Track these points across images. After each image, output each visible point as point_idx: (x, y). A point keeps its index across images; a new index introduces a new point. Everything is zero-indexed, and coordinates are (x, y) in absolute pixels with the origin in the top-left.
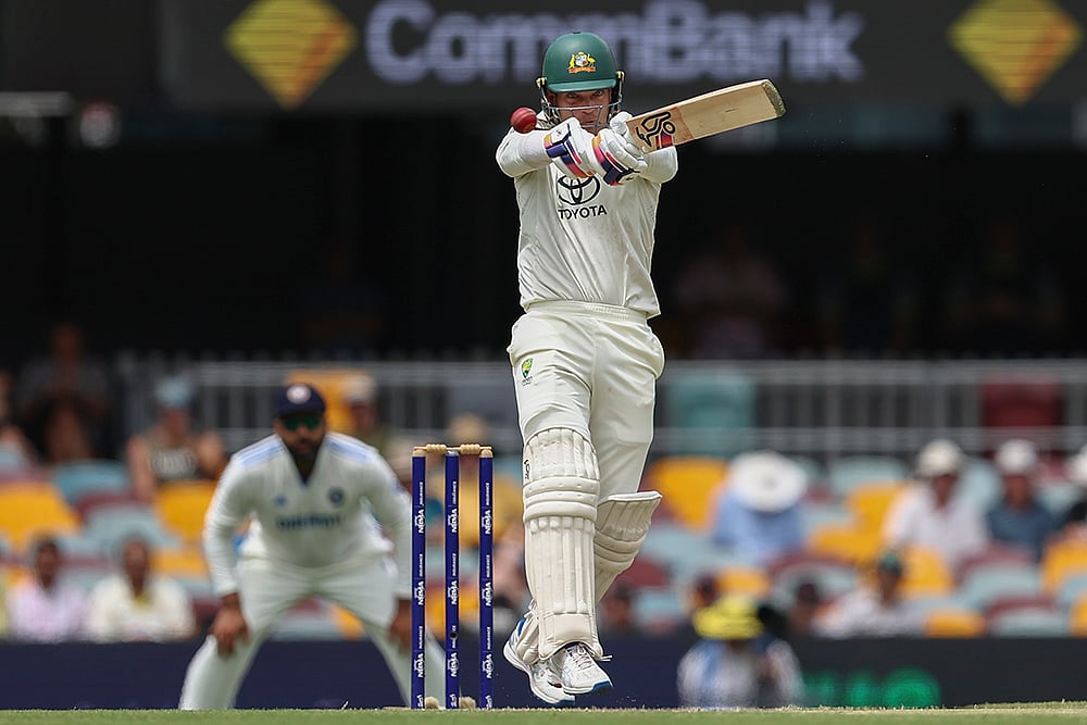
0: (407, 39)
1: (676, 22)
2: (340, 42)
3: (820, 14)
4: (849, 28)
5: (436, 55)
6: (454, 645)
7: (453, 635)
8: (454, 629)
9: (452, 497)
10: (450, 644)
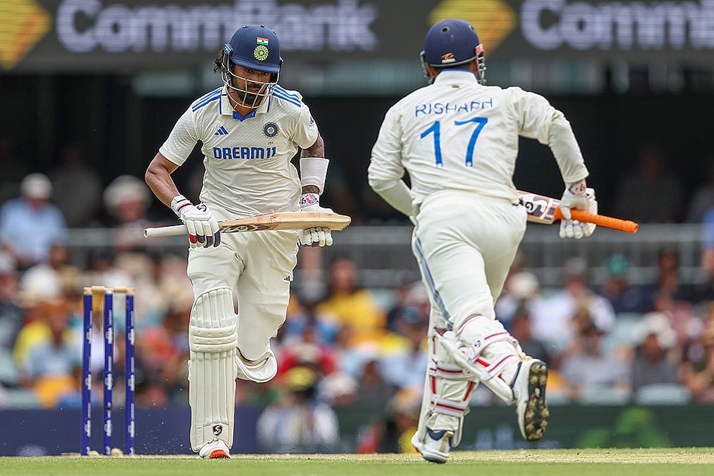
0: (83, 22)
1: (256, 12)
2: (40, 24)
3: (347, 7)
4: (368, 15)
5: (102, 33)
6: (109, 415)
7: (109, 409)
8: (109, 404)
9: (108, 321)
10: (106, 414)
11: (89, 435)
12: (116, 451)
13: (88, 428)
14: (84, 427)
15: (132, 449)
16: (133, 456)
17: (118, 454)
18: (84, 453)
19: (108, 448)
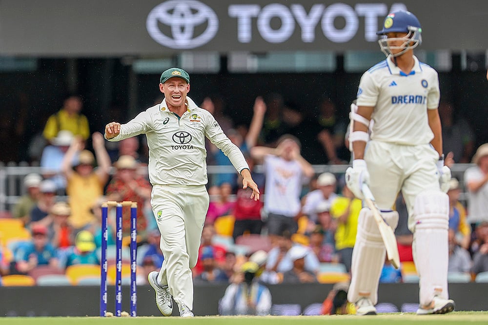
6: (119, 289)
7: (119, 285)
8: (119, 281)
9: (119, 225)
10: (117, 288)
11: (106, 302)
12: (124, 313)
13: (105, 298)
14: (102, 297)
15: (134, 312)
16: (135, 317)
17: (125, 316)
18: (103, 315)
19: (119, 311)
